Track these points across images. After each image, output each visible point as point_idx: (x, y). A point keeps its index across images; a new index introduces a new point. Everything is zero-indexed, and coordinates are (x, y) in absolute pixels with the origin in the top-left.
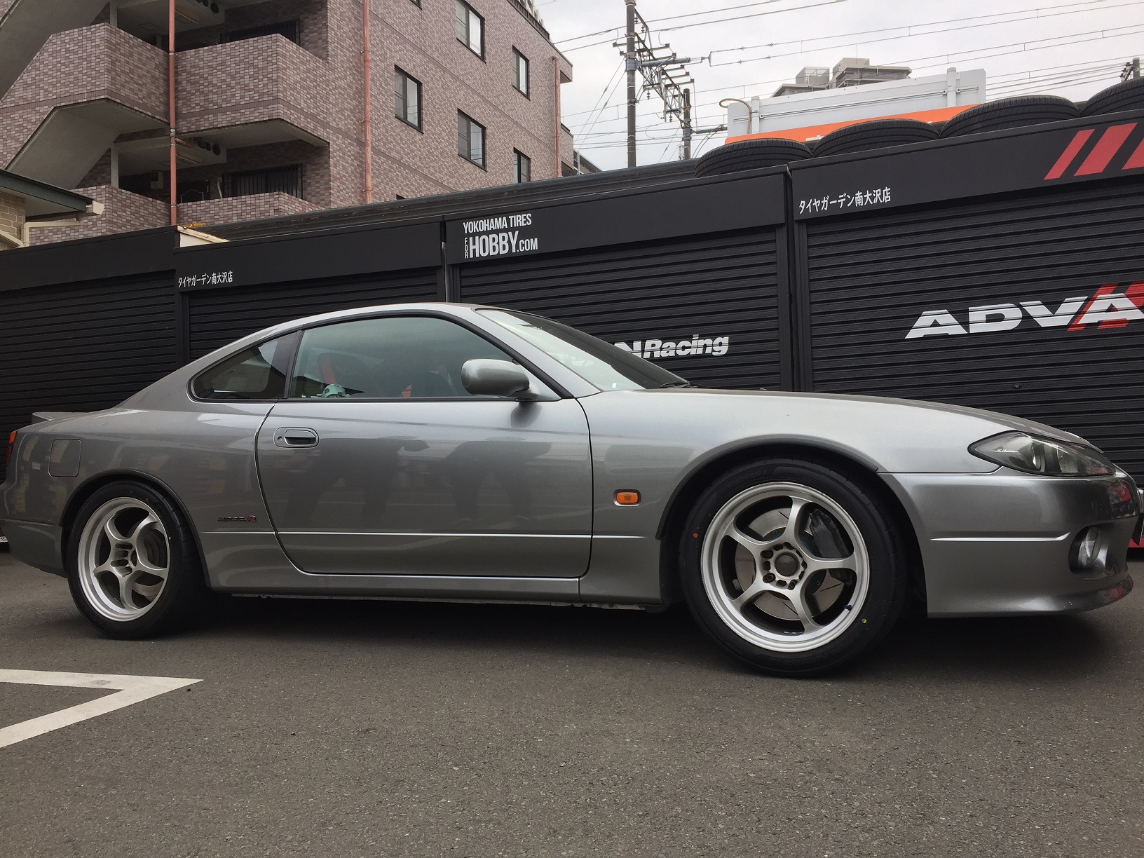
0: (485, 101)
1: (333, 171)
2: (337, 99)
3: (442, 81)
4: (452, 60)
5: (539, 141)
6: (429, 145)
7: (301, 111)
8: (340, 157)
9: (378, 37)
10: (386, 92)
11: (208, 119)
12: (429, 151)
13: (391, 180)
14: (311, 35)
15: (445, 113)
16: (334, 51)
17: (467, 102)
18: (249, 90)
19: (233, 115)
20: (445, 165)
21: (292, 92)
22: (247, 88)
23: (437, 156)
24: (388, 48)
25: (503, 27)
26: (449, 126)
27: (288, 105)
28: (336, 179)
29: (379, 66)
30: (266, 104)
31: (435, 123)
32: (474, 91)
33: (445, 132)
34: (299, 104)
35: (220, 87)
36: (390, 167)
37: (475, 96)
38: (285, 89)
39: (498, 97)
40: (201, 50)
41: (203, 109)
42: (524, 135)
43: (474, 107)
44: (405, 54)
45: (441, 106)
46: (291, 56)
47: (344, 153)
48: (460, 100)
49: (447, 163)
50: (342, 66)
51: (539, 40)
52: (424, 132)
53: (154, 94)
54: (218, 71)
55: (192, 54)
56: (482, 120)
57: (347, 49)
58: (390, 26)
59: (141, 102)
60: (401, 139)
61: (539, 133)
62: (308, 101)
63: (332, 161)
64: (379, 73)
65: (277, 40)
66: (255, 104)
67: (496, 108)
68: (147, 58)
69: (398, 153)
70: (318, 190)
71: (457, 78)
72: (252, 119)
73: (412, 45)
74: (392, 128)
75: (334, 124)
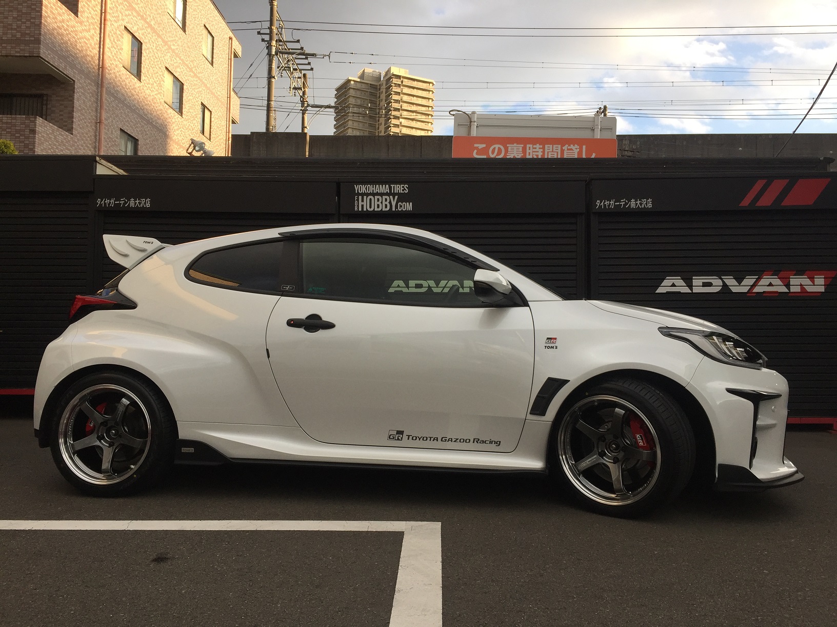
0: (184, 62)
1: (76, 104)
2: (82, 46)
3: (156, 44)
4: (164, 30)
5: (218, 99)
6: (144, 92)
7: (56, 53)
8: (82, 93)
9: (114, 2)
10: (117, 46)
12: (144, 97)
13: (117, 116)
15: (156, 68)
16: (83, 8)
17: (172, 62)
18: (12, 29)
20: (155, 110)
21: (50, 36)
22: (9, 27)
23: (150, 101)
24: (121, 12)
25: (198, 9)
26: (159, 79)
27: (47, 47)
28: (78, 110)
29: (113, 25)
30: (27, 43)
31: (149, 75)
32: (177, 55)
33: (156, 83)
34: (55, 47)
36: (117, 106)
37: (178, 59)
38: (45, 34)
39: (192, 61)
42: (209, 93)
43: (176, 68)
45: (154, 62)
46: (51, 7)
47: (85, 91)
48: (167, 60)
49: (157, 107)
50: (88, 21)
51: (221, 23)
52: (142, 80)
56: (181, 78)
57: (92, 9)
60: (126, 85)
61: (218, 93)
62: (62, 45)
63: (76, 96)
64: (113, 30)
66: (16, 42)
67: (191, 70)
69: (123, 95)
71: (166, 43)
74: (120, 75)
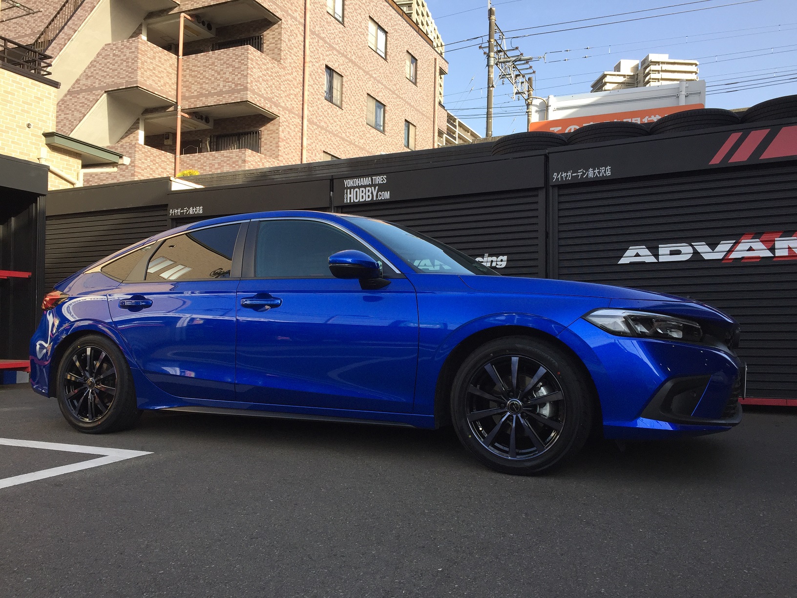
0: (386, 87)
1: (282, 135)
2: (286, 87)
3: (357, 75)
4: (364, 62)
5: (423, 114)
6: (346, 118)
7: (261, 96)
8: (287, 126)
9: (315, 46)
10: (319, 83)
11: (202, 100)
12: (346, 122)
13: (320, 141)
14: (270, 45)
15: (358, 96)
16: (285, 56)
17: (374, 89)
18: (229, 82)
19: (218, 98)
20: (357, 131)
21: (256, 83)
22: (227, 80)
23: (352, 125)
24: (321, 54)
25: (400, 38)
26: (361, 105)
27: (254, 92)
28: (283, 140)
29: (314, 65)
30: (239, 91)
31: (351, 103)
32: (379, 82)
33: (358, 109)
34: (261, 91)
35: (210, 79)
36: (319, 132)
37: (380, 85)
38: (252, 82)
39: (395, 85)
40: (199, 55)
41: (199, 94)
42: (413, 110)
43: (378, 92)
44: (333, 57)
45: (356, 91)
46: (257, 60)
47: (289, 123)
48: (369, 88)
49: (359, 129)
50: (290, 66)
51: (425, 46)
52: (343, 109)
53: (168, 83)
54: (210, 69)
55: (193, 57)
56: (384, 101)
57: (294, 55)
58: (323, 39)
59: (160, 89)
60: (328, 114)
61: (423, 109)
62: (267, 89)
63: (281, 129)
64: (314, 70)
65: (248, 50)
66: (232, 91)
67: (394, 93)
68: (165, 60)
69: (326, 123)
70: (271, 147)
71: (367, 73)
72: (230, 101)
73: (337, 51)
74: (322, 107)
75: (283, 105)
